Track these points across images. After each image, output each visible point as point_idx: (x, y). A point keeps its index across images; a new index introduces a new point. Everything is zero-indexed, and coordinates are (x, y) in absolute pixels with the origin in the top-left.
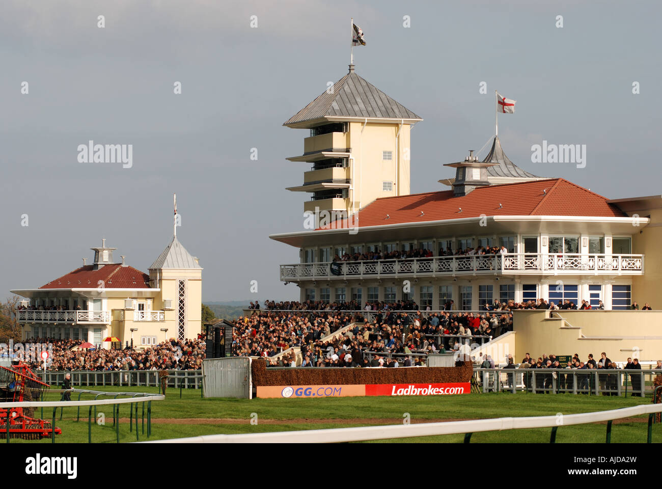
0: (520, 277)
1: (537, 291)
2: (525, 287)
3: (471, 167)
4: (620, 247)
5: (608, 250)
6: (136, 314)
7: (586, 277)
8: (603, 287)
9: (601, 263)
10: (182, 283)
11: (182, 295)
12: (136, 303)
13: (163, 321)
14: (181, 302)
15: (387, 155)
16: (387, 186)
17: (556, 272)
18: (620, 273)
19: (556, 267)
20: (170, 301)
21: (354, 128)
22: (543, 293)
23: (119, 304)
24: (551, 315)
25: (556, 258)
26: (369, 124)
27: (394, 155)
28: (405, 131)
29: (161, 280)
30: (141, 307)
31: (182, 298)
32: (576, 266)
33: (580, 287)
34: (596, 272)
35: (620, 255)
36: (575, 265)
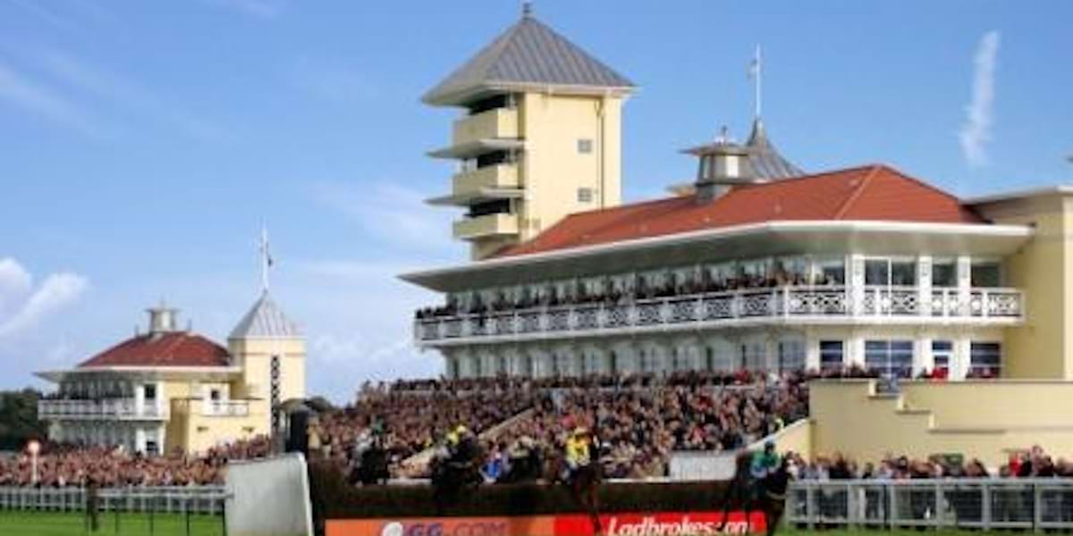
0: (816, 327)
1: (844, 351)
2: (824, 345)
3: (724, 154)
4: (984, 276)
5: (964, 283)
6: (207, 406)
7: (927, 328)
8: (956, 346)
9: (953, 304)
10: (275, 359)
11: (275, 377)
12: (206, 389)
13: (246, 415)
14: (275, 387)
15: (584, 146)
16: (584, 195)
17: (878, 319)
18: (985, 320)
19: (878, 309)
20: (257, 387)
21: (532, 101)
22: (855, 354)
23: (181, 390)
24: (878, 390)
25: (878, 296)
26: (555, 95)
27: (596, 146)
28: (613, 107)
29: (243, 355)
30: (215, 395)
31: (275, 382)
32: (912, 308)
33: (917, 345)
34: (946, 320)
35: (985, 291)
36: (908, 308)
